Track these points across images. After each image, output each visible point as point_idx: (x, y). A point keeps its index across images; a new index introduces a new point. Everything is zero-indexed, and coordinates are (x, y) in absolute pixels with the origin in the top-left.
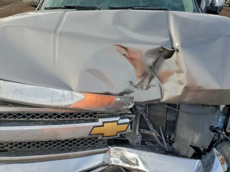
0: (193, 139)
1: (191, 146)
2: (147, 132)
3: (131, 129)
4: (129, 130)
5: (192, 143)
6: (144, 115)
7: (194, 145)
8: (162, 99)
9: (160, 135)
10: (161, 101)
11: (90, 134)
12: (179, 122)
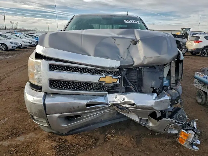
0: (152, 84)
1: (151, 87)
2: (128, 87)
3: (119, 82)
4: (118, 82)
5: (152, 86)
6: (126, 77)
7: (152, 87)
8: (134, 64)
9: (135, 88)
10: (134, 65)
11: (99, 81)
12: (144, 77)
